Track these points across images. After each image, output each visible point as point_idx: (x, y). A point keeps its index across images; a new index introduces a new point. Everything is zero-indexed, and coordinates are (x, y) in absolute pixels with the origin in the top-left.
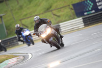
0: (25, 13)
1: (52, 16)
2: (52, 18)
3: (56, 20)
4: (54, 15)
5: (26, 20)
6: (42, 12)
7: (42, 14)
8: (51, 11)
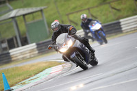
0: (73, 6)
1: (110, 9)
2: (110, 12)
3: (115, 15)
4: (113, 8)
5: (75, 15)
6: (96, 4)
7: (97, 6)
8: (109, 3)
